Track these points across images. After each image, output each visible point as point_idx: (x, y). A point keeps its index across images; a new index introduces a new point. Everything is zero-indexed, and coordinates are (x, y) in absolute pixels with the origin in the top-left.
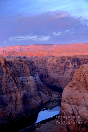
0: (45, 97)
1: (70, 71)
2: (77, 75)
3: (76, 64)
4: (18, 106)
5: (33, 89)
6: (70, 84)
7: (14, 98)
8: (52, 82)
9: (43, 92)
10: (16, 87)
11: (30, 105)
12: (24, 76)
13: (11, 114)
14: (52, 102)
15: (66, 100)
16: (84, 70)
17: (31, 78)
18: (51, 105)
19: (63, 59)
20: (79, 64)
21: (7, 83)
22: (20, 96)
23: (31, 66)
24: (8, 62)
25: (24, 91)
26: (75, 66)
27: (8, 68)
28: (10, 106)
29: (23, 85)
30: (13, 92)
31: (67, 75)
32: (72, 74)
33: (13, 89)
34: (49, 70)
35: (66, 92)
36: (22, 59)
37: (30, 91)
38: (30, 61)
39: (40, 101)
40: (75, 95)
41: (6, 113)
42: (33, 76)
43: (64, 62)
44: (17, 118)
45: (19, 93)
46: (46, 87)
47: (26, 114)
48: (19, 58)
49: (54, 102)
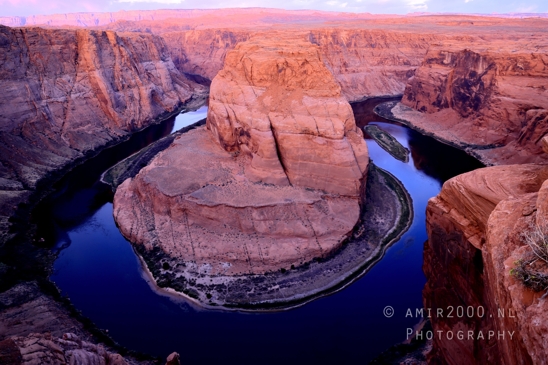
0: (185, 94)
1: (220, 52)
2: (230, 58)
3: (229, 42)
4: (143, 108)
5: (165, 81)
6: (221, 72)
7: (137, 97)
8: (194, 70)
9: (181, 85)
10: (138, 79)
11: (162, 105)
12: (150, 61)
13: (133, 121)
14: (195, 99)
15: (216, 97)
16: (242, 51)
17: (160, 64)
18: (193, 104)
19: (208, 34)
21: (124, 73)
22: (146, 92)
23: (160, 44)
24: (122, 39)
25: (152, 85)
26: (227, 45)
27: (122, 48)
28: (131, 108)
29: (149, 75)
30: (134, 87)
31: (217, 59)
32: (224, 57)
33: (133, 81)
34: (188, 52)
35: (216, 85)
37: (161, 85)
38: (157, 37)
39: (177, 99)
40: (229, 89)
41: (126, 120)
42: (163, 60)
43: (210, 38)
44: (143, 126)
45: (144, 88)
46: (184, 78)
47: (157, 119)
48: (139, 31)
49: (199, 100)
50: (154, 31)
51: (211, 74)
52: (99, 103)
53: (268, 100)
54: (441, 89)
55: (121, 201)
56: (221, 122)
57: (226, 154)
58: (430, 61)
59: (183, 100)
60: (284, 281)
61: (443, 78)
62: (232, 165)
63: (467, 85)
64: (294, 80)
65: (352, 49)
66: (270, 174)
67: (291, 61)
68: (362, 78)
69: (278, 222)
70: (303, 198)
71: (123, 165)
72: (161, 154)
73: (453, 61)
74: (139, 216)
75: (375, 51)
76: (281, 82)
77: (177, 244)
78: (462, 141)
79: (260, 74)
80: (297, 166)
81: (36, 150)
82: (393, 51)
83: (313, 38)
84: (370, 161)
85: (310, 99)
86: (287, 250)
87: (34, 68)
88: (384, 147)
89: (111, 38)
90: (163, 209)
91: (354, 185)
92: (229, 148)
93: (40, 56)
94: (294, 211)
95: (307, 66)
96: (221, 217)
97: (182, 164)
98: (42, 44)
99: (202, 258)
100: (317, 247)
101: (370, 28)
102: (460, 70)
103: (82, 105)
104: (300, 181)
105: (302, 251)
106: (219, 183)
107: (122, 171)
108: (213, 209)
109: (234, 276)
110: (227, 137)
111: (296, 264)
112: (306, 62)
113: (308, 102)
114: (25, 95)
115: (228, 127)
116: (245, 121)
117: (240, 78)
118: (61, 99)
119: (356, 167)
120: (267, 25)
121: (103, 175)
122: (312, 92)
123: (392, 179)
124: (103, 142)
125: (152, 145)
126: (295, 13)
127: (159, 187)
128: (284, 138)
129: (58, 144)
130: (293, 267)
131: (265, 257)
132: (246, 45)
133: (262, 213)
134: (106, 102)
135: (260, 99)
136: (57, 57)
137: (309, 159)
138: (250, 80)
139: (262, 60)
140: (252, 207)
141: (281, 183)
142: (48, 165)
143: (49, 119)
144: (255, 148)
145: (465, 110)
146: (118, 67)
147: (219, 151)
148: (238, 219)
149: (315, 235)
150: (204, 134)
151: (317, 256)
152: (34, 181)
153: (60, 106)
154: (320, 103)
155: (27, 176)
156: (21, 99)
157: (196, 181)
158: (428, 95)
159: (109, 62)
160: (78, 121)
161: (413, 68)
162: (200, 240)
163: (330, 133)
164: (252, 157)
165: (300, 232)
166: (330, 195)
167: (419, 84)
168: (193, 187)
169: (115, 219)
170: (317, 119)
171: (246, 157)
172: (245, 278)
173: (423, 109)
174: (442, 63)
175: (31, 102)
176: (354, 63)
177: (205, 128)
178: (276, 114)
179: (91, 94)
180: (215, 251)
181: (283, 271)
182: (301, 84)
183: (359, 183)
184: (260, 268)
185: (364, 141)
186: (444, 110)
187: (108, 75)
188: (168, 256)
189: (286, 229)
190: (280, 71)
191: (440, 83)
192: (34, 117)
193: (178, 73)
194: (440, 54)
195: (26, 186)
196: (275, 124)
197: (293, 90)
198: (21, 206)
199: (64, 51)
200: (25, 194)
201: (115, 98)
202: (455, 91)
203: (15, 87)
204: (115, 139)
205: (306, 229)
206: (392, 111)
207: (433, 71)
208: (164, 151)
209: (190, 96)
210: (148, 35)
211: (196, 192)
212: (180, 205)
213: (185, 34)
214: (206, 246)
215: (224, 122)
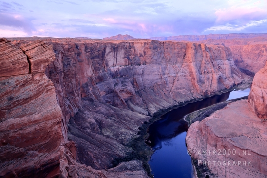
0: (238, 80)
4: (213, 85)
5: (228, 72)
6: (262, 70)
7: (211, 78)
8: (246, 67)
9: (237, 75)
10: (213, 69)
11: (224, 85)
12: (221, 60)
13: (206, 91)
14: (244, 84)
15: (256, 84)
17: (227, 62)
18: (242, 86)
19: (258, 47)
21: (206, 65)
22: (216, 76)
23: (228, 52)
24: (208, 48)
25: (220, 73)
27: (207, 53)
28: (207, 84)
29: (219, 67)
30: (210, 73)
31: (261, 62)
33: (210, 70)
34: (243, 57)
37: (225, 73)
38: (227, 48)
39: (233, 82)
41: (203, 90)
42: (228, 60)
43: (258, 49)
44: (211, 94)
45: (215, 74)
46: (239, 71)
47: (219, 91)
48: (218, 44)
49: (246, 84)
50: (226, 45)
52: (191, 79)
55: (191, 132)
57: (257, 119)
59: (236, 83)
62: (261, 127)
71: (196, 113)
72: (218, 111)
74: (198, 143)
77: (217, 166)
81: (157, 98)
87: (165, 59)
89: (203, 47)
90: (213, 143)
92: (260, 116)
93: (169, 54)
97: (229, 119)
98: (170, 49)
103: (182, 79)
106: (249, 136)
107: (195, 117)
110: (260, 109)
114: (159, 71)
115: (262, 103)
118: (174, 75)
121: (185, 116)
124: (189, 99)
125: (214, 106)
127: (213, 130)
129: (167, 96)
134: (194, 79)
136: (176, 55)
142: (161, 106)
143: (166, 84)
146: (204, 62)
147: (253, 116)
148: (259, 162)
150: (246, 104)
152: (153, 112)
153: (172, 78)
155: (151, 109)
156: (157, 73)
157: (235, 131)
159: (199, 59)
160: (179, 87)
162: (231, 168)
168: (233, 135)
169: (186, 141)
175: (160, 75)
177: (247, 101)
179: (188, 74)
187: (198, 65)
188: (210, 171)
192: (160, 82)
193: (236, 68)
195: (149, 114)
198: (145, 123)
199: (180, 52)
200: (148, 118)
201: (199, 78)
203: (155, 67)
204: (195, 99)
208: (220, 110)
209: (240, 82)
210: (223, 46)
211: (234, 138)
212: (223, 143)
213: (243, 47)
214: (234, 173)
215: (259, 99)
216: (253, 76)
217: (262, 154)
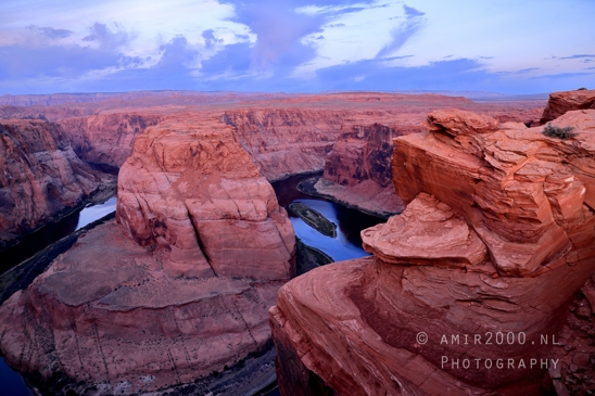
0: (89, 184)
1: (129, 138)
2: (140, 144)
3: (139, 126)
4: (37, 205)
5: (65, 173)
6: (130, 160)
7: (28, 192)
8: (100, 158)
9: (85, 176)
10: (29, 172)
11: (61, 200)
12: (44, 150)
13: (24, 220)
14: (102, 191)
15: (125, 187)
16: (151, 136)
17: (58, 153)
18: (100, 196)
19: (115, 119)
20: (144, 126)
22: (40, 186)
23: (57, 131)
24: (6, 127)
25: (48, 178)
26: (137, 130)
28: (22, 207)
29: (44, 167)
30: (24, 181)
31: (127, 146)
32: (133, 143)
33: (23, 175)
34: (91, 139)
35: (125, 173)
36: (35, 121)
37: (60, 177)
38: (52, 124)
39: (80, 192)
40: (140, 177)
41: (15, 220)
42: (62, 149)
43: (117, 123)
44: (38, 226)
45: (37, 182)
46: (88, 168)
47: (55, 216)
49: (106, 191)
50: (50, 118)
51: (120, 162)
53: (183, 186)
54: (359, 161)
55: (7, 321)
56: (133, 214)
57: (140, 249)
58: (345, 136)
59: (88, 193)
60: (218, 386)
61: (360, 151)
62: (148, 261)
63: (381, 156)
64: (210, 164)
65: (270, 128)
66: (192, 267)
67: (205, 143)
68: (282, 156)
69: (205, 319)
70: (230, 288)
71: (11, 275)
72: (61, 256)
73: (366, 135)
75: (292, 128)
76: (196, 166)
77: (85, 364)
78: (385, 210)
79: (173, 159)
80: (221, 254)
82: (310, 127)
83: (229, 119)
84: (297, 240)
85: (229, 182)
86: (218, 348)
88: (310, 224)
90: (65, 322)
91: (283, 267)
92: (143, 243)
94: (222, 305)
95: (222, 149)
96: (138, 323)
97: (88, 266)
99: (118, 376)
100: (251, 341)
101: (286, 107)
102: (374, 142)
104: (225, 269)
105: (235, 347)
106: (134, 283)
108: (129, 315)
109: (159, 390)
110: (140, 230)
111: (229, 364)
112: (221, 144)
113: (227, 185)
115: (141, 218)
116: (159, 211)
117: (151, 165)
119: (283, 248)
120: (179, 107)
122: (230, 174)
123: (322, 256)
125: (50, 247)
126: (209, 94)
127: (59, 297)
128: (205, 225)
130: (226, 368)
131: (193, 361)
132: (155, 130)
133: (186, 312)
135: (175, 185)
137: (233, 245)
138: (162, 166)
139: (174, 144)
140: (174, 306)
141: (205, 275)
144: (173, 240)
145: (384, 180)
146: (2, 159)
147: (132, 246)
148: (158, 322)
149: (248, 327)
150: (114, 228)
151: (252, 351)
154: (239, 185)
157: (106, 283)
158: (348, 168)
161: (331, 143)
162: (114, 354)
163: (253, 215)
164: (170, 249)
165: (230, 327)
166: (259, 281)
167: (338, 158)
168: (103, 291)
170: (237, 201)
171: (164, 250)
172: (172, 390)
173: (345, 183)
174: (357, 137)
176: (273, 142)
177: (115, 222)
178: (193, 200)
180: (133, 364)
181: (216, 375)
182: (217, 167)
183: (288, 265)
184: (189, 376)
185: (288, 221)
186: (365, 182)
188: (73, 381)
189: (215, 325)
190: (194, 155)
191: (357, 156)
193: (81, 162)
194: (354, 129)
196: (194, 211)
197: (210, 174)
202: (371, 163)
205: (237, 323)
206: (315, 186)
207: (349, 145)
208: (66, 254)
209: (95, 188)
210: (42, 121)
211: (107, 297)
212: (86, 315)
213: (87, 119)
214: (122, 360)
215: (135, 214)
216: (117, 174)
217: (161, 306)
